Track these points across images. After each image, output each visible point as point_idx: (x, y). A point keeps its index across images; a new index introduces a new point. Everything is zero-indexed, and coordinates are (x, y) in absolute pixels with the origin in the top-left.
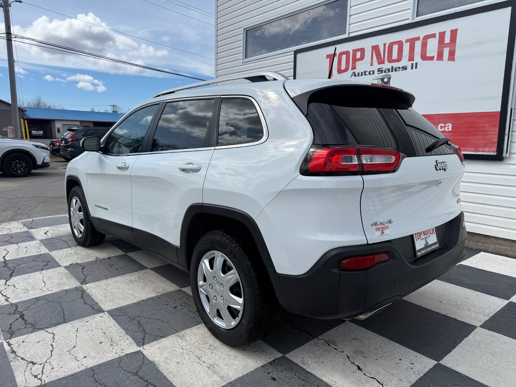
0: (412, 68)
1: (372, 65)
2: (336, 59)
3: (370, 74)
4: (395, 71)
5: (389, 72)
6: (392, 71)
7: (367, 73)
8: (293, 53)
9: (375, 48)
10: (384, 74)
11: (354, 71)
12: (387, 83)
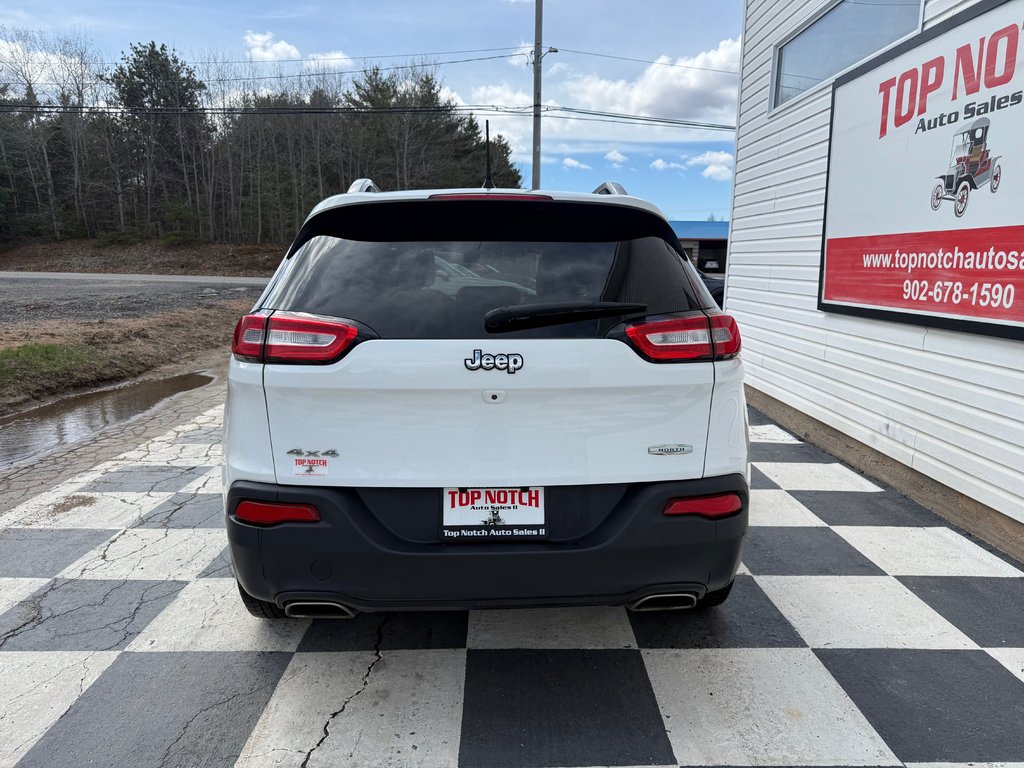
1: (954, 98)
2: (894, 91)
3: (949, 122)
4: (999, 108)
5: (986, 112)
6: (992, 110)
7: (945, 120)
8: (830, 89)
9: (964, 53)
10: (976, 118)
11: (921, 117)
12: (982, 140)
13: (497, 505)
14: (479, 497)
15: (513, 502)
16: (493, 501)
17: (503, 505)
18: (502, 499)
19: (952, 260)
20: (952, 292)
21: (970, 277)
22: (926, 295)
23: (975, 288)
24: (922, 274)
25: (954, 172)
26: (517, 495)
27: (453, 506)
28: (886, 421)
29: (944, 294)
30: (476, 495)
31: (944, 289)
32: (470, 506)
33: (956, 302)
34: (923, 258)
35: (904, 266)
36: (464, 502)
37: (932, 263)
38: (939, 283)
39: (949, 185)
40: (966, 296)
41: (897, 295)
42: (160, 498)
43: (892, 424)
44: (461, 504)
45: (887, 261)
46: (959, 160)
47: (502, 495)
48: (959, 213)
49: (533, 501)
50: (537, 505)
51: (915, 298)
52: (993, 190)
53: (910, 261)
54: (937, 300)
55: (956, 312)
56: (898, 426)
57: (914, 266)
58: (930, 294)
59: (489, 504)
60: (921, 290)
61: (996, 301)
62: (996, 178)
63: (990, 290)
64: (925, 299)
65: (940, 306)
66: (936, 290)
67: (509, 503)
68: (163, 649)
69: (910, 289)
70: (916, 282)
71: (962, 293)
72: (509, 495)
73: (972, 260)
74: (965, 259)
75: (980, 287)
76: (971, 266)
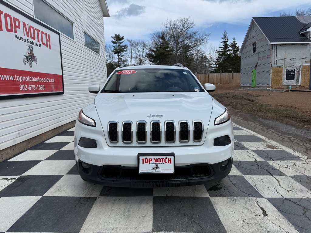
1: (24, 35)
2: (3, 16)
7: (23, 40)
9: (24, 24)
10: (30, 44)
11: (16, 34)
12: (32, 50)
19: (31, 79)
20: (33, 87)
21: (36, 83)
22: (27, 88)
23: (37, 86)
24: (24, 82)
25: (28, 56)
29: (31, 88)
31: (31, 86)
33: (35, 90)
34: (24, 78)
35: (18, 80)
37: (27, 80)
38: (30, 85)
39: (27, 59)
40: (36, 88)
41: (18, 90)
45: (12, 78)
46: (28, 53)
48: (31, 67)
51: (24, 90)
52: (36, 64)
53: (20, 79)
54: (30, 90)
55: (35, 92)
57: (22, 80)
58: (28, 88)
60: (25, 87)
61: (42, 88)
62: (36, 61)
63: (40, 86)
64: (27, 90)
65: (33, 91)
66: (29, 87)
69: (22, 87)
70: (23, 85)
71: (35, 87)
74: (34, 79)
75: (38, 86)
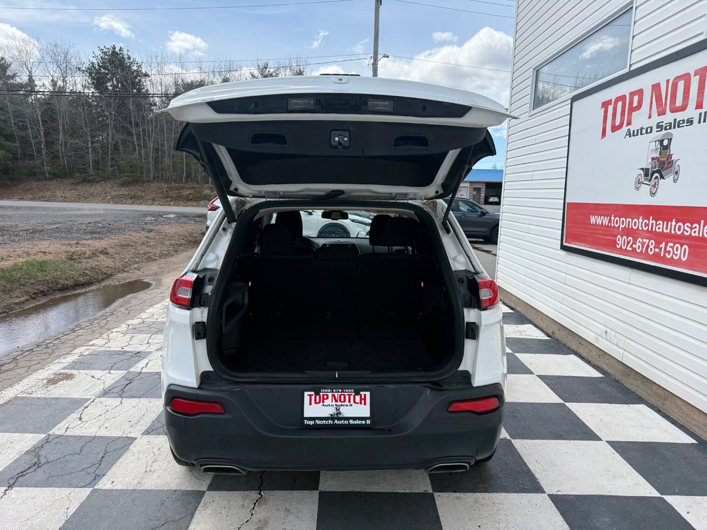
0: (699, 122)
1: (650, 117)
2: (611, 108)
3: (647, 133)
4: (679, 127)
5: (670, 128)
6: (674, 128)
7: (644, 131)
8: (570, 101)
9: (656, 87)
10: (664, 132)
11: (628, 127)
12: (667, 148)
13: (339, 403)
14: (327, 398)
15: (349, 402)
16: (336, 401)
17: (343, 404)
18: (342, 400)
19: (648, 225)
20: (648, 246)
21: (660, 238)
22: (631, 246)
23: (663, 245)
24: (628, 232)
25: (650, 167)
26: (352, 397)
27: (310, 404)
28: (605, 329)
29: (643, 247)
30: (325, 397)
31: (643, 244)
32: (321, 404)
33: (651, 253)
34: (629, 222)
35: (617, 226)
36: (318, 401)
37: (635, 226)
38: (640, 239)
39: (646, 175)
40: (657, 250)
41: (612, 245)
42: (117, 375)
43: (609, 331)
44: (316, 403)
45: (606, 222)
46: (653, 159)
47: (342, 397)
48: (653, 194)
49: (363, 401)
50: (365, 404)
51: (624, 248)
52: (675, 181)
53: (621, 223)
54: (639, 251)
55: (651, 260)
56: (613, 333)
57: (623, 226)
58: (634, 246)
59: (334, 403)
60: (628, 243)
61: (676, 255)
62: (676, 173)
63: (672, 248)
64: (631, 249)
65: (640, 255)
66: (638, 244)
67: (347, 403)
68: (120, 487)
69: (621, 241)
70: (625, 237)
71: (655, 248)
72: (347, 397)
73: (661, 226)
74: (657, 225)
75: (666, 245)
76: (661, 230)
